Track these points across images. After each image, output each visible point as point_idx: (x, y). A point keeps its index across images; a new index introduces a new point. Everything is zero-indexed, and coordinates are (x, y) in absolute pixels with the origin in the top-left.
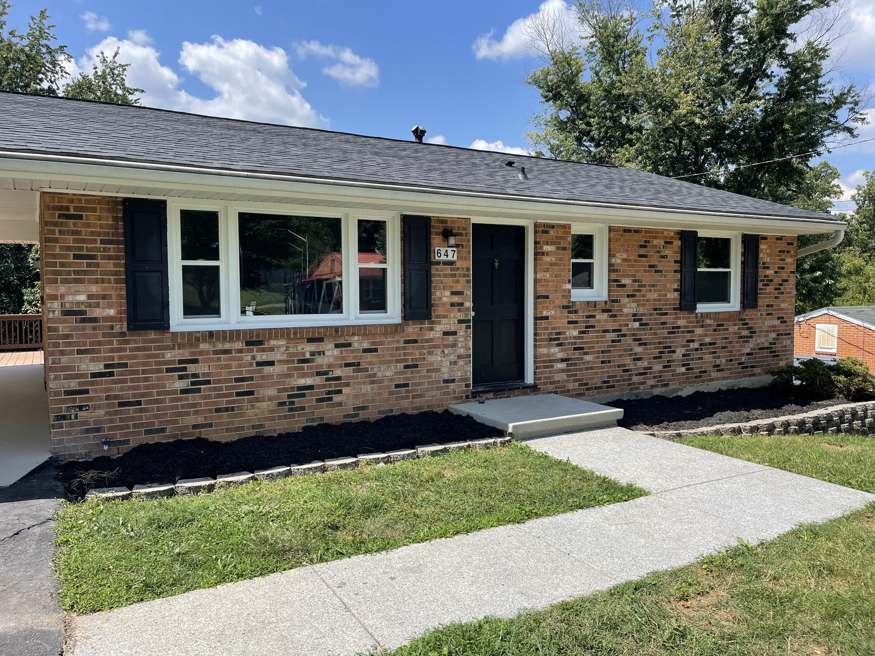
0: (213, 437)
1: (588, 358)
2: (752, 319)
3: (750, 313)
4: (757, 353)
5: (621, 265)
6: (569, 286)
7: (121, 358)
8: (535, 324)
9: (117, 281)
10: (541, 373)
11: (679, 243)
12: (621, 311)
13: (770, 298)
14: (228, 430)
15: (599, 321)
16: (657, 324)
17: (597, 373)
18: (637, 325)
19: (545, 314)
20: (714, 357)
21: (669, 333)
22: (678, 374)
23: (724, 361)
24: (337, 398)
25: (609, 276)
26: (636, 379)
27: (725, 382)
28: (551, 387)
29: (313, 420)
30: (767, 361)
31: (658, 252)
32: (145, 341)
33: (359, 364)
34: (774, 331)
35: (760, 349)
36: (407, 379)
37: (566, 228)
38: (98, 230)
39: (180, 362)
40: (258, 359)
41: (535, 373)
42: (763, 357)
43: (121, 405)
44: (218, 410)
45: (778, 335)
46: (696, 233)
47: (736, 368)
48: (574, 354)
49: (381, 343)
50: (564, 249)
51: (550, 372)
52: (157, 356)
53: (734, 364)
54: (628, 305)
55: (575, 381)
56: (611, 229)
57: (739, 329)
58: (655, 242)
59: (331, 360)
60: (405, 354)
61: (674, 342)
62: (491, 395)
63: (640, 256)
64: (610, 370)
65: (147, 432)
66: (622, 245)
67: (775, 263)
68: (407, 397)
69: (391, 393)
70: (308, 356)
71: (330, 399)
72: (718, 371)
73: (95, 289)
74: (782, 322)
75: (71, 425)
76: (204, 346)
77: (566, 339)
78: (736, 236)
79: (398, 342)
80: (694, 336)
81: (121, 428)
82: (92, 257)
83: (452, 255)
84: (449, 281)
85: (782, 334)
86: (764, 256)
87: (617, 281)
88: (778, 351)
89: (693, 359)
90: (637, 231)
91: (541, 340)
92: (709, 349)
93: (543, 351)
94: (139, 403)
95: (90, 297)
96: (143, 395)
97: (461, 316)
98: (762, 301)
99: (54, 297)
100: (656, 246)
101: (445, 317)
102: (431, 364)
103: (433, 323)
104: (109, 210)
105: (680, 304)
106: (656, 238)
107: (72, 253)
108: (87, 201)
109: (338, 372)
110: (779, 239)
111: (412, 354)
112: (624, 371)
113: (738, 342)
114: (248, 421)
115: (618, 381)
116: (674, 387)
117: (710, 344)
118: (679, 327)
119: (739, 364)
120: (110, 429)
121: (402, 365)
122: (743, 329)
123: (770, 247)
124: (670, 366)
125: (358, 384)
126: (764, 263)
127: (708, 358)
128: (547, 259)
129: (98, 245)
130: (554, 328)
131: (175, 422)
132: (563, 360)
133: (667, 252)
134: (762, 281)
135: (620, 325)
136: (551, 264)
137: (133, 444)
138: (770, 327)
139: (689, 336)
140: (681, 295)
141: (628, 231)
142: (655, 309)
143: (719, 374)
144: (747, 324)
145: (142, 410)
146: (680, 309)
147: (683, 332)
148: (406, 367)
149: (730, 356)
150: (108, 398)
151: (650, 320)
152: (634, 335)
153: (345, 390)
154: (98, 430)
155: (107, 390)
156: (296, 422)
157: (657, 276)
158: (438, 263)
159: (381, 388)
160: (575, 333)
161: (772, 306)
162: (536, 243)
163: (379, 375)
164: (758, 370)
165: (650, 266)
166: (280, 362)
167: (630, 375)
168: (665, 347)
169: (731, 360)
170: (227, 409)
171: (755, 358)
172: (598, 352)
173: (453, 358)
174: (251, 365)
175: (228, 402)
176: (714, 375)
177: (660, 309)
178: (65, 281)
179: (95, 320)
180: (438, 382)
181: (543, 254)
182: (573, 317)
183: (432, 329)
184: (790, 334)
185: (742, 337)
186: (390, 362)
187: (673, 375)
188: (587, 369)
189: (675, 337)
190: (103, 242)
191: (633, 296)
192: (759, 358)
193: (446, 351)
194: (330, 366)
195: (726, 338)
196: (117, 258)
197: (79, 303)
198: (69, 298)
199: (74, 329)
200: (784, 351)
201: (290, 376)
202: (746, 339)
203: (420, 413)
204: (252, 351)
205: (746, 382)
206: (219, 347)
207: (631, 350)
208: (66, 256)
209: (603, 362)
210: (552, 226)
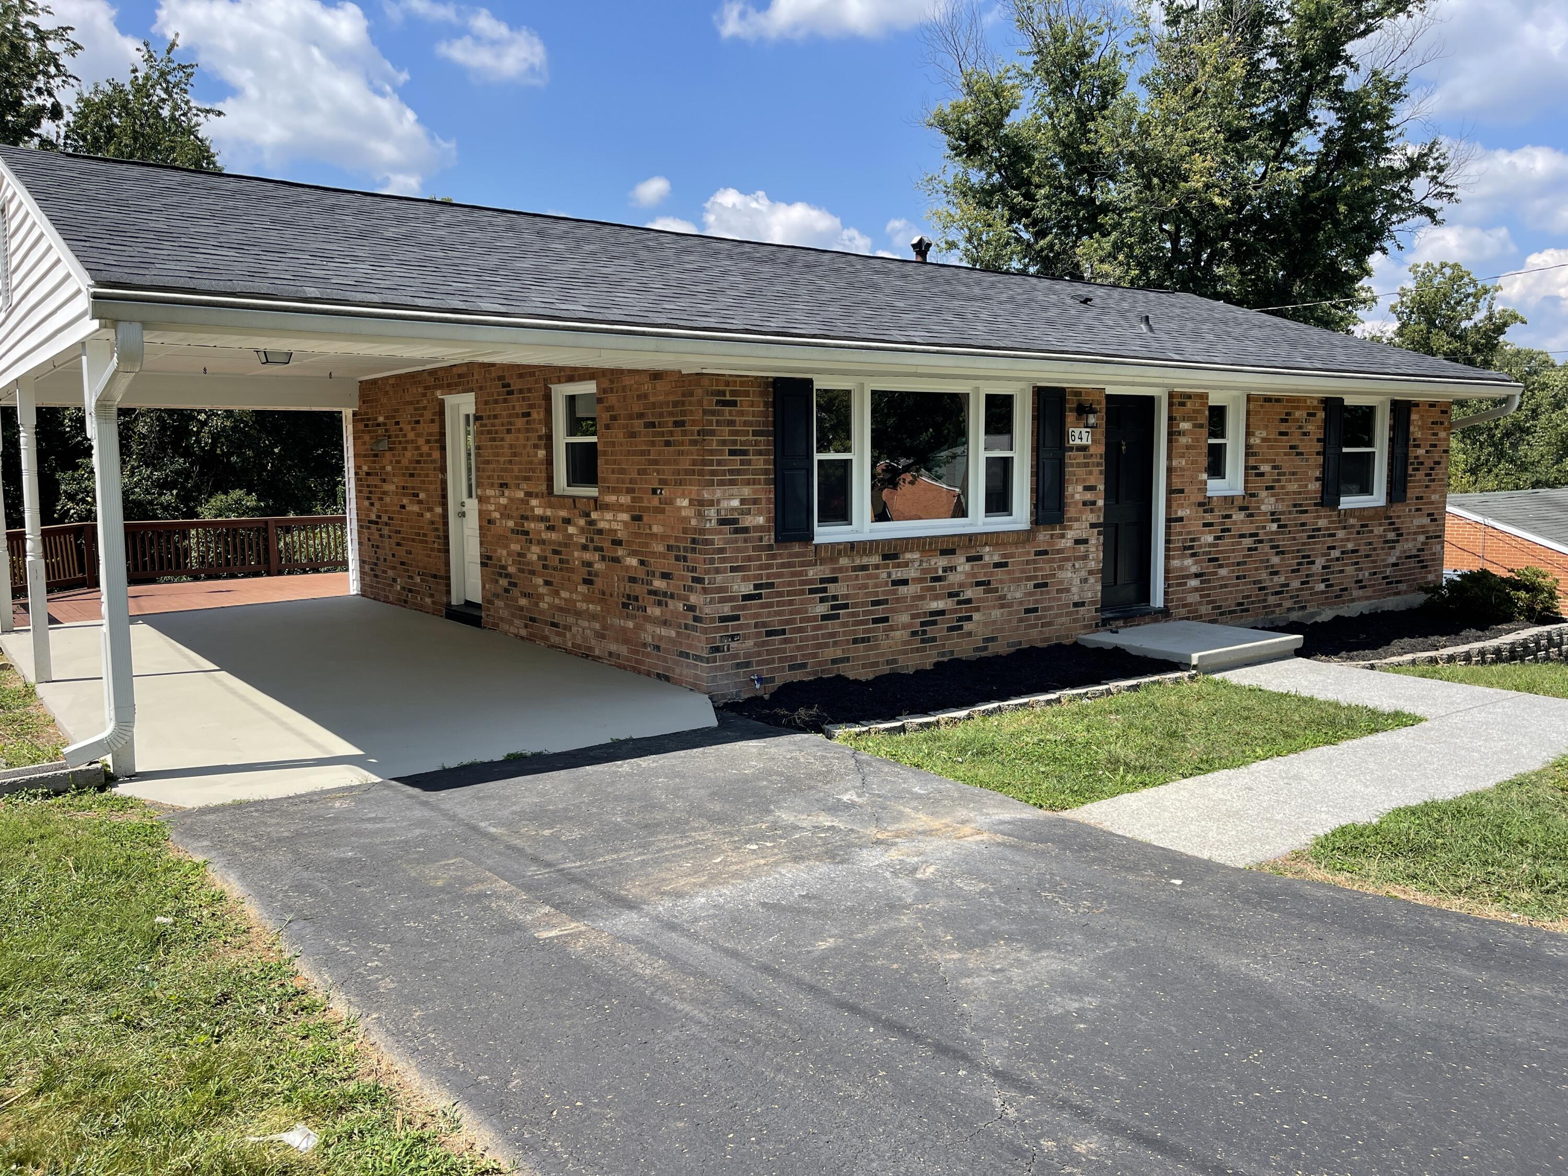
0: (851, 675)
1: (1223, 572)
2: (1399, 517)
3: (1398, 509)
4: (1403, 564)
5: (1259, 446)
6: (1205, 476)
7: (769, 576)
8: (1168, 528)
9: (767, 482)
10: (1174, 593)
11: (1323, 414)
12: (1259, 508)
13: (1420, 487)
14: (864, 666)
15: (1235, 523)
16: (1296, 525)
17: (1231, 592)
18: (1274, 527)
19: (1180, 513)
20: (1356, 570)
21: (1309, 537)
22: (1317, 593)
23: (1367, 574)
24: (968, 626)
25: (1246, 461)
26: (1272, 600)
27: (1366, 602)
28: (1183, 612)
29: (943, 654)
30: (1413, 574)
31: (1300, 427)
32: (791, 555)
33: (989, 582)
34: (1423, 533)
35: (1407, 557)
36: (1036, 601)
37: (1204, 397)
38: (751, 418)
39: (822, 581)
40: (894, 577)
41: (1166, 593)
42: (1410, 569)
43: (769, 634)
44: (855, 641)
45: (1427, 538)
46: (1342, 400)
47: (1380, 584)
48: (1208, 567)
49: (1012, 556)
50: (1201, 426)
51: (1183, 592)
52: (800, 574)
53: (1377, 579)
54: (1266, 501)
55: (1209, 603)
56: (1249, 398)
57: (1385, 531)
58: (1298, 414)
59: (963, 577)
60: (1035, 570)
61: (1313, 549)
62: (1121, 623)
63: (1281, 434)
64: (1246, 588)
65: (792, 668)
66: (1262, 419)
67: (1426, 440)
68: (1036, 626)
69: (1020, 620)
70: (940, 573)
71: (961, 627)
72: (1361, 588)
73: (746, 491)
74: (1432, 520)
75: (724, 659)
76: (844, 561)
77: (1200, 546)
78: (1382, 402)
79: (1029, 553)
80: (1336, 541)
81: (767, 662)
82: (745, 453)
83: (1086, 440)
84: (1081, 472)
85: (1431, 537)
86: (1416, 432)
87: (1255, 468)
88: (1427, 560)
89: (1333, 573)
90: (1278, 400)
91: (1175, 549)
92: (1351, 558)
93: (1175, 563)
94: (783, 632)
95: (743, 501)
96: (788, 622)
97: (1092, 518)
98: (1412, 493)
99: (711, 503)
100: (1297, 420)
101: (1077, 520)
102: (1062, 582)
103: (1064, 528)
104: (762, 394)
105: (1322, 498)
106: (1297, 408)
107: (727, 448)
108: (742, 384)
109: (969, 594)
110: (1432, 405)
111: (1042, 569)
112: (1260, 589)
113: (1383, 549)
114: (883, 654)
115: (1253, 602)
116: (1312, 610)
117: (1353, 551)
118: (1319, 530)
119: (1384, 578)
120: (759, 663)
121: (1032, 583)
122: (1389, 530)
123: (1422, 417)
124: (1308, 582)
125: (988, 608)
126: (1414, 440)
127: (1350, 570)
128: (1183, 440)
129: (751, 438)
130: (1189, 533)
131: (815, 655)
132: (1197, 576)
133: (1310, 428)
134: (1412, 464)
135: (1257, 528)
136: (1188, 447)
137: (778, 683)
138: (1418, 527)
139: (1329, 541)
140: (1323, 485)
141: (1268, 399)
142: (1295, 506)
143: (1360, 593)
144: (1393, 523)
145: (786, 641)
146: (1321, 504)
147: (1324, 536)
148: (1036, 586)
149: (1374, 567)
150: (756, 625)
151: (1289, 520)
152: (1271, 540)
153: (976, 616)
154: (747, 665)
155: (757, 615)
156: (928, 656)
157: (1298, 461)
158: (1071, 449)
159: (1010, 613)
160: (1210, 539)
161: (1421, 498)
162: (1171, 419)
163: (1009, 596)
164: (1403, 587)
165: (1292, 447)
166: (913, 579)
167: (1266, 595)
168: (1303, 557)
169: (1375, 573)
170: (863, 640)
171: (1401, 570)
172: (1233, 564)
173: (1083, 574)
174: (886, 584)
175: (865, 631)
176: (1356, 593)
177: (1300, 505)
178: (721, 483)
179: (746, 530)
180: (1067, 606)
181: (1179, 433)
182: (1209, 518)
183: (1063, 536)
184: (1439, 537)
185: (1386, 542)
186: (1020, 580)
187: (1311, 594)
188: (1221, 587)
189: (1315, 543)
190: (755, 433)
191: (1272, 488)
192: (1406, 569)
193: (1077, 566)
194: (961, 585)
195: (1370, 544)
196: (766, 453)
197: (733, 509)
198: (724, 504)
199: (727, 541)
200: (1433, 560)
201: (922, 598)
202: (1391, 544)
203: (1050, 647)
204: (887, 566)
205: (1390, 603)
206: (858, 562)
207: (1268, 561)
208: (721, 452)
209: (1238, 578)
210: (1189, 396)
